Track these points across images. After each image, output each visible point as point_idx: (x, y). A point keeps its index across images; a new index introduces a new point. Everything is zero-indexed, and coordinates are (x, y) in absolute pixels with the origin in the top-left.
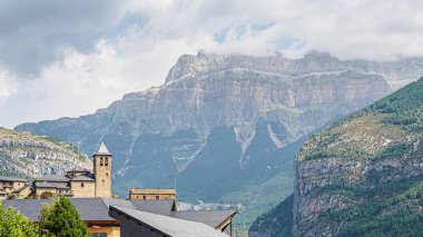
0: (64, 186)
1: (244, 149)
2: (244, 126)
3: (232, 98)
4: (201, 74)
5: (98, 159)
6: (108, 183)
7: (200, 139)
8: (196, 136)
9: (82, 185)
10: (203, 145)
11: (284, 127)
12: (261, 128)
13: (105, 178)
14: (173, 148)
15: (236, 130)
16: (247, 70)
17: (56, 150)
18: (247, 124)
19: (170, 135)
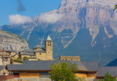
0: (33, 54)
1: (94, 38)
2: (94, 28)
3: (89, 15)
4: (74, 4)
5: (47, 42)
6: (51, 53)
7: (74, 33)
8: (72, 32)
9: (40, 54)
10: (75, 36)
11: (112, 29)
12: (101, 29)
13: (50, 51)
14: (62, 37)
15: (90, 30)
16: (95, 2)
17: (12, 38)
18: (95, 27)
19: (60, 32)
